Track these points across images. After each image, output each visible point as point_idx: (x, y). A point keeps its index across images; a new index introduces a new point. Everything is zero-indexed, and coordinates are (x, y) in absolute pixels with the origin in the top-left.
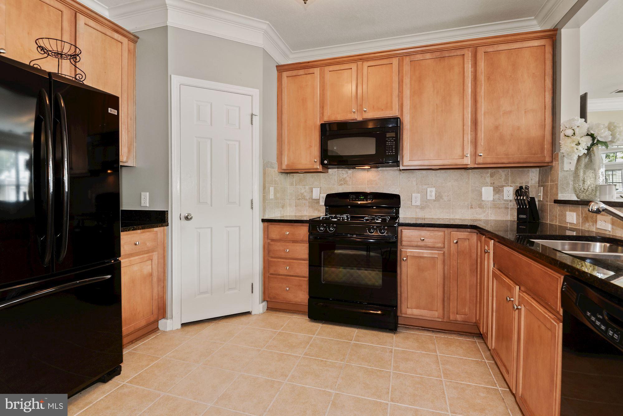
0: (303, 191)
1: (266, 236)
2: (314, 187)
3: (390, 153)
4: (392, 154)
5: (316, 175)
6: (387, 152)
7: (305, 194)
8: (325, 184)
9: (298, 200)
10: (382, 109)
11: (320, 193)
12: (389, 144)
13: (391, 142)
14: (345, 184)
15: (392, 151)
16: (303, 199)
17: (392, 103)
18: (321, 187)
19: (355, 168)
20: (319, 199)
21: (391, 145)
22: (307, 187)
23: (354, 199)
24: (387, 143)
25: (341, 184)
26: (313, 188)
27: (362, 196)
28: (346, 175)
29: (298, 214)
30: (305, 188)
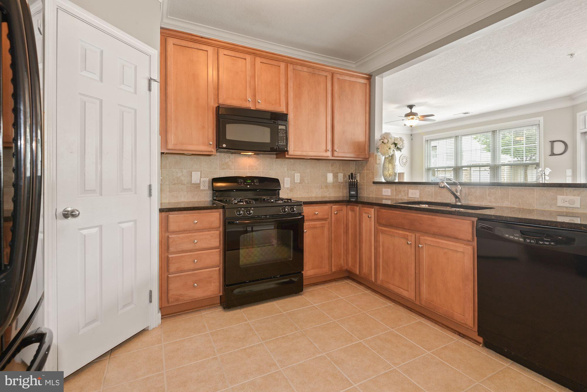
0: (179, 175)
1: (163, 229)
2: (194, 171)
3: (281, 143)
4: (283, 144)
5: (196, 158)
6: (280, 142)
7: (183, 178)
8: (206, 167)
9: (173, 185)
10: (273, 104)
11: (201, 177)
12: (281, 136)
13: (282, 133)
14: (227, 168)
15: (283, 141)
16: (179, 183)
17: (280, 100)
18: (201, 171)
19: (240, 154)
20: (199, 184)
21: (282, 136)
22: (185, 171)
23: (242, 183)
24: (280, 134)
25: (224, 169)
26: (192, 172)
27: (248, 180)
28: (229, 160)
29: (173, 201)
30: (182, 172)
